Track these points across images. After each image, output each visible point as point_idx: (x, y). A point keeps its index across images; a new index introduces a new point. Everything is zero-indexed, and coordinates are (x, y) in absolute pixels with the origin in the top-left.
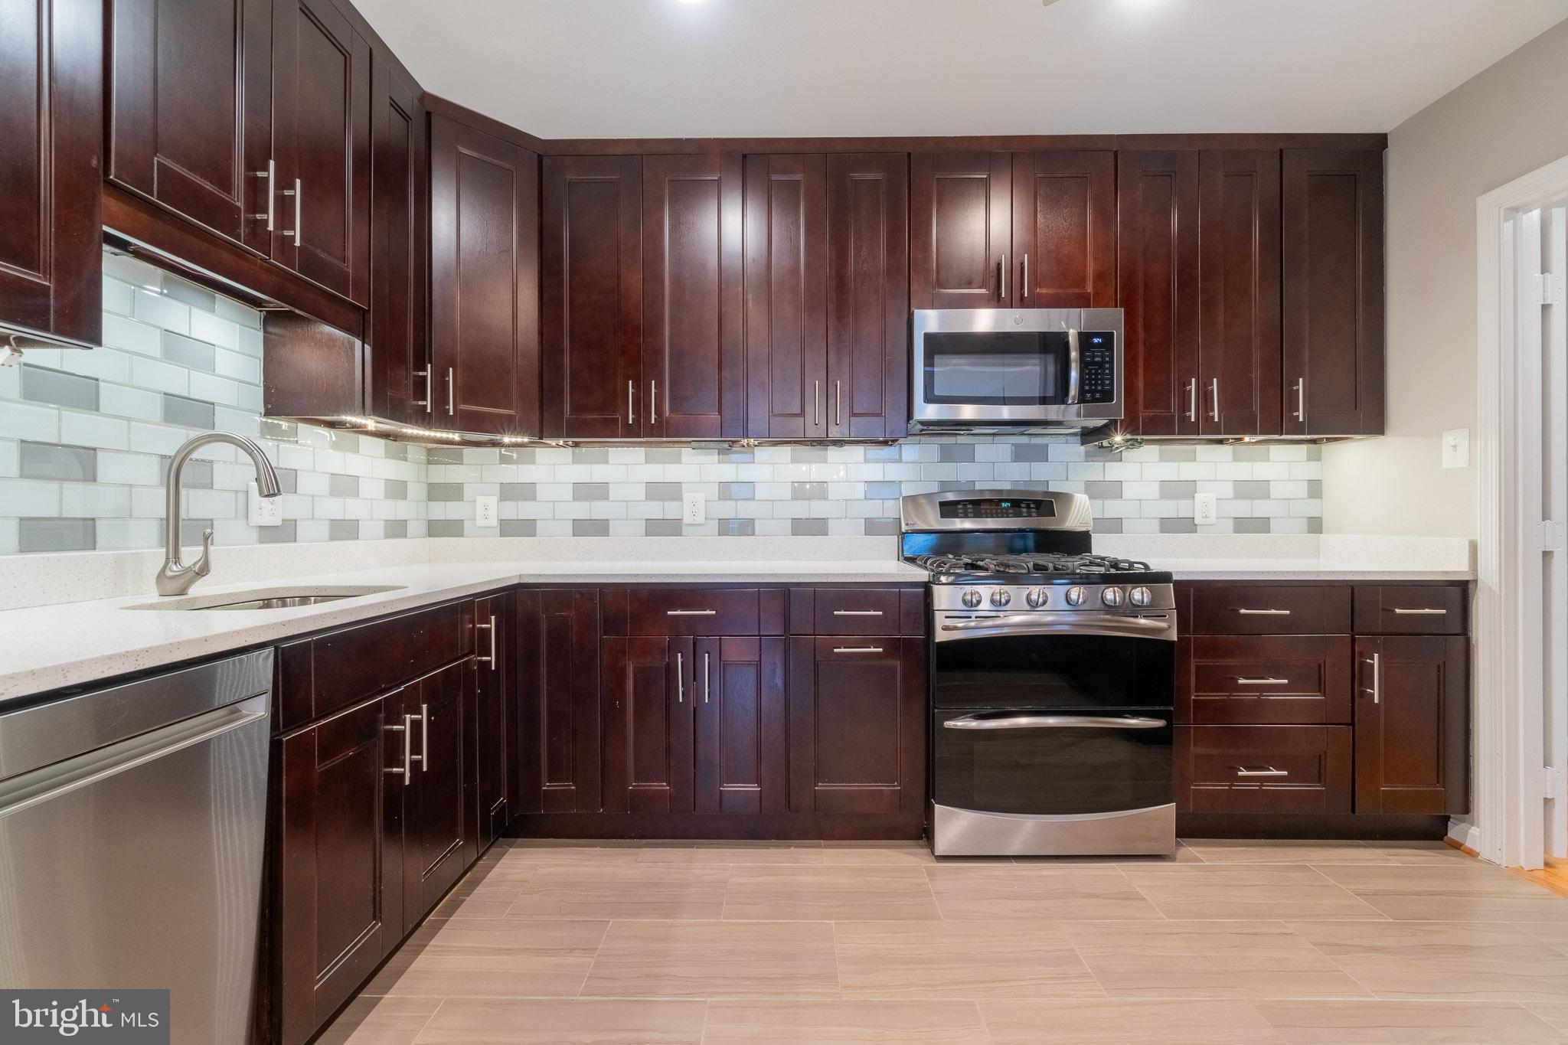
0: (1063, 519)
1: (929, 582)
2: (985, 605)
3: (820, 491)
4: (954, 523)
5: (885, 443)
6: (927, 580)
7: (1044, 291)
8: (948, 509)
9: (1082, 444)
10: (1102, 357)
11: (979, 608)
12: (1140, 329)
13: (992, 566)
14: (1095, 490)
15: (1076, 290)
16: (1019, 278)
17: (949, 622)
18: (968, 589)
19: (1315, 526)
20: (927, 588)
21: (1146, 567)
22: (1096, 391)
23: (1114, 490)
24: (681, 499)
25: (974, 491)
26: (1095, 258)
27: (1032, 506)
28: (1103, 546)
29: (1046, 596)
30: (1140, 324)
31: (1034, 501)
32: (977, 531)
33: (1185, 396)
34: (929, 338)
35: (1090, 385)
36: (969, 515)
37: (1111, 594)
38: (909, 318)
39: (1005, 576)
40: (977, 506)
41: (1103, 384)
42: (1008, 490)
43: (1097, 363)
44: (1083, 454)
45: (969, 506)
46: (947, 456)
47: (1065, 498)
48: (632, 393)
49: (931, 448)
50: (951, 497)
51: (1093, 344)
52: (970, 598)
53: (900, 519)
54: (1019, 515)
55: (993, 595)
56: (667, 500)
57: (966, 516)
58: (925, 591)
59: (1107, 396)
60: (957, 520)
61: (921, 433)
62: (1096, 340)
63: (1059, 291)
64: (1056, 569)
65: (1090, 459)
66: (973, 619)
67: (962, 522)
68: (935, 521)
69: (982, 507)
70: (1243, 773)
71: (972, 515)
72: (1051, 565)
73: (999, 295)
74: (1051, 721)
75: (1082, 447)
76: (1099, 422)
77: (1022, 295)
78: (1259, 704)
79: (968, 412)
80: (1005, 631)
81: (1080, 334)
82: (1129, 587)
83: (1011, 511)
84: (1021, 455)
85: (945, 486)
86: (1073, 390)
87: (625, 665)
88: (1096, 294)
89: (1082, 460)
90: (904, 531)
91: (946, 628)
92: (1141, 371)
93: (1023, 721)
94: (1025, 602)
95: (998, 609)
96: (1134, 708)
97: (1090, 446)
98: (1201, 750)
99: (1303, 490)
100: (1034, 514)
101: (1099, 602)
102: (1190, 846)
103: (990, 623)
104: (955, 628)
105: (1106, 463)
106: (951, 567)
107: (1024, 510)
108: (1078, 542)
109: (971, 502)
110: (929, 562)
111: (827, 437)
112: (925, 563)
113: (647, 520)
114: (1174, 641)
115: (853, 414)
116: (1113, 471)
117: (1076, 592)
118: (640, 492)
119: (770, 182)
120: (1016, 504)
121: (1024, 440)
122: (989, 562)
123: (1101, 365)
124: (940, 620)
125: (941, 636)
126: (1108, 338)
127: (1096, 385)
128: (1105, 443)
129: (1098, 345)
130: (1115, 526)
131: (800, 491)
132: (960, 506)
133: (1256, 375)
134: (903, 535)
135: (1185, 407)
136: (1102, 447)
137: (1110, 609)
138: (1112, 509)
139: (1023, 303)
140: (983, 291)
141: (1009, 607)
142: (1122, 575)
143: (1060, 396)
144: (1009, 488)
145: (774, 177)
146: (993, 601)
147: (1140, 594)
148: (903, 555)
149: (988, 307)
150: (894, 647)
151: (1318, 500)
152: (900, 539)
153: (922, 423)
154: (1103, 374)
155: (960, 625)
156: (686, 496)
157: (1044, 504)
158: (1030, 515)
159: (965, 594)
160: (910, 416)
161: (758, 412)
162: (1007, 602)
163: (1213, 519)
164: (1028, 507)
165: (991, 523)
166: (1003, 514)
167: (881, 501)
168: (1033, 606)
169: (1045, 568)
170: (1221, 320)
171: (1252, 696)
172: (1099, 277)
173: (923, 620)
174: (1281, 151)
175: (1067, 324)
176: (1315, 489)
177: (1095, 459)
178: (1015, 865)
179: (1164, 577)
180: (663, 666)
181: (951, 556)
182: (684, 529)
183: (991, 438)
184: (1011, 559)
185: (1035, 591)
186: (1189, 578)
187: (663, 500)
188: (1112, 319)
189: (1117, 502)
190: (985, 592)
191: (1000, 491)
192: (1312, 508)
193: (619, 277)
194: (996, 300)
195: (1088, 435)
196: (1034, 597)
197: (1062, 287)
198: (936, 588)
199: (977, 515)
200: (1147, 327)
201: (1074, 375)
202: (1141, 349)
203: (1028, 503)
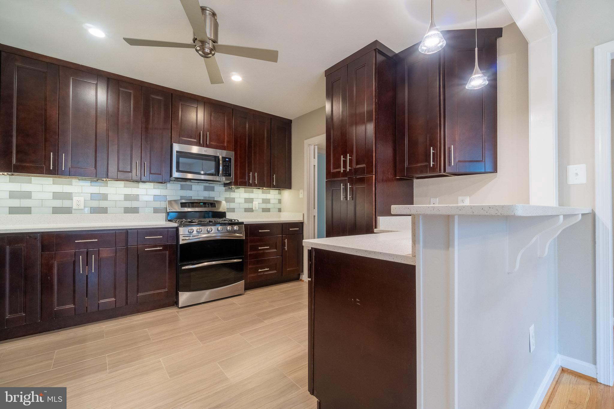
0: (219, 208)
1: (178, 227)
2: (195, 232)
3: (136, 198)
4: (185, 209)
5: (162, 183)
6: (177, 226)
7: (213, 143)
8: (183, 205)
9: (224, 187)
10: (229, 164)
11: (193, 233)
12: (239, 158)
13: (197, 222)
14: (228, 200)
15: (222, 145)
16: (206, 138)
17: (183, 238)
18: (190, 228)
19: (280, 210)
20: (177, 229)
21: (238, 221)
22: (227, 173)
23: (232, 200)
24: (72, 199)
25: (192, 199)
26: (227, 137)
27: (209, 204)
28: (229, 216)
29: (212, 229)
30: (239, 156)
31: (210, 203)
32: (193, 212)
33: (249, 176)
34: (177, 152)
35: (225, 171)
36: (190, 207)
37: (229, 228)
38: (171, 145)
39: (201, 224)
40: (193, 204)
41: (229, 172)
42: (202, 200)
43: (227, 166)
44: (224, 190)
45: (190, 204)
46: (182, 188)
47: (219, 202)
48: (52, 157)
49: (178, 185)
50: (183, 201)
51: (227, 162)
52: (190, 231)
53: (167, 208)
54: (205, 207)
55: (197, 230)
56: (64, 199)
57: (189, 207)
58: (176, 230)
59: (230, 175)
60: (186, 208)
61: (174, 181)
62: (227, 160)
63: (217, 144)
64: (215, 222)
65: (226, 191)
66: (191, 236)
67: (187, 209)
68: (178, 209)
69: (194, 204)
70: (260, 270)
71: (191, 207)
72: (213, 221)
73: (200, 142)
74: (214, 263)
75: (224, 188)
76: (228, 182)
77: (207, 143)
78: (264, 253)
79: (190, 176)
80: (201, 239)
81: (223, 157)
82: (234, 226)
83: (203, 206)
84: (206, 189)
85: (182, 198)
86: (221, 172)
87: (53, 263)
88: (227, 146)
89: (224, 191)
90: (168, 211)
91: (183, 240)
92: (239, 169)
93: (206, 264)
94: (206, 231)
95: (198, 233)
96: (234, 257)
97: (226, 188)
98: (250, 267)
99: (277, 201)
100: (210, 207)
101: (226, 230)
102: (248, 291)
103: (196, 237)
104: (186, 240)
105: (231, 193)
106: (184, 223)
107: (207, 205)
108: (222, 215)
109: (190, 203)
110: (177, 221)
111: (141, 180)
112: (176, 221)
113: (53, 207)
114: (244, 240)
115: (150, 173)
116: (233, 195)
117: (220, 228)
118: (50, 196)
119: (119, 90)
120: (205, 203)
121: (207, 185)
122: (196, 220)
123: (228, 166)
124: (181, 238)
125: (181, 242)
126: (230, 159)
127: (227, 172)
128: (230, 187)
129: (227, 161)
130: (233, 210)
131: (128, 197)
132: (187, 204)
133: (265, 173)
134: (168, 213)
135: (249, 179)
136: (229, 188)
137: (228, 231)
138: (232, 205)
139: (207, 146)
140: (195, 140)
141: (202, 233)
142: (232, 223)
143: (217, 173)
144: (203, 199)
145: (121, 89)
146: (197, 231)
147: (236, 228)
148: (167, 219)
149: (197, 146)
150: (165, 247)
151: (280, 204)
152: (167, 215)
153: (175, 178)
154: (229, 169)
155: (187, 239)
156: (74, 198)
157: (213, 204)
158: (209, 207)
159: (189, 230)
160: (171, 175)
161: (113, 169)
162: (201, 231)
163: (257, 209)
164: (208, 204)
165: (197, 209)
166: (201, 207)
167: (160, 202)
168: (208, 232)
169: (212, 222)
170: (258, 158)
171: (262, 251)
172: (228, 142)
173: (175, 238)
174: (271, 118)
175: (219, 154)
176: (280, 201)
177: (228, 191)
178: (203, 305)
179: (242, 223)
180: (72, 262)
181: (184, 219)
182: (73, 211)
183: (197, 183)
184: (203, 220)
185: (209, 228)
186: (248, 223)
187: (63, 200)
188: (231, 154)
189: (233, 204)
190: (195, 228)
191: (200, 200)
192: (279, 206)
193: (46, 110)
194: (199, 144)
195: (225, 185)
196: (209, 230)
197: (218, 143)
198: (180, 228)
199: (193, 207)
200: (240, 157)
201: (221, 168)
202: (239, 162)
203: (208, 203)
